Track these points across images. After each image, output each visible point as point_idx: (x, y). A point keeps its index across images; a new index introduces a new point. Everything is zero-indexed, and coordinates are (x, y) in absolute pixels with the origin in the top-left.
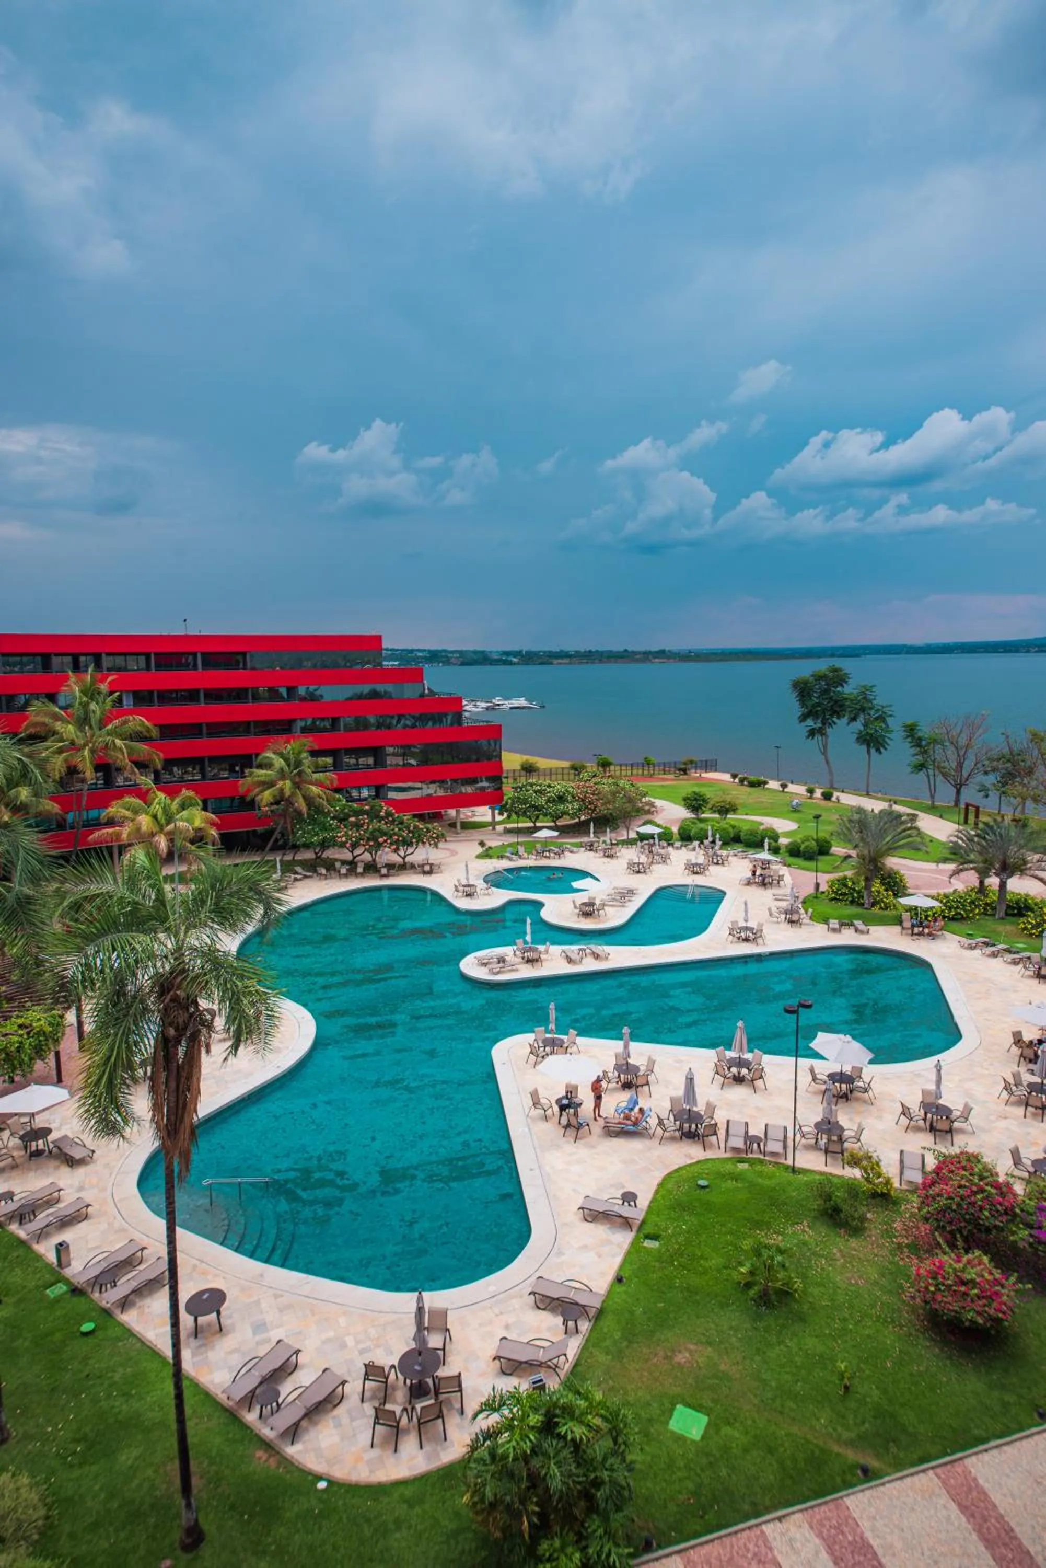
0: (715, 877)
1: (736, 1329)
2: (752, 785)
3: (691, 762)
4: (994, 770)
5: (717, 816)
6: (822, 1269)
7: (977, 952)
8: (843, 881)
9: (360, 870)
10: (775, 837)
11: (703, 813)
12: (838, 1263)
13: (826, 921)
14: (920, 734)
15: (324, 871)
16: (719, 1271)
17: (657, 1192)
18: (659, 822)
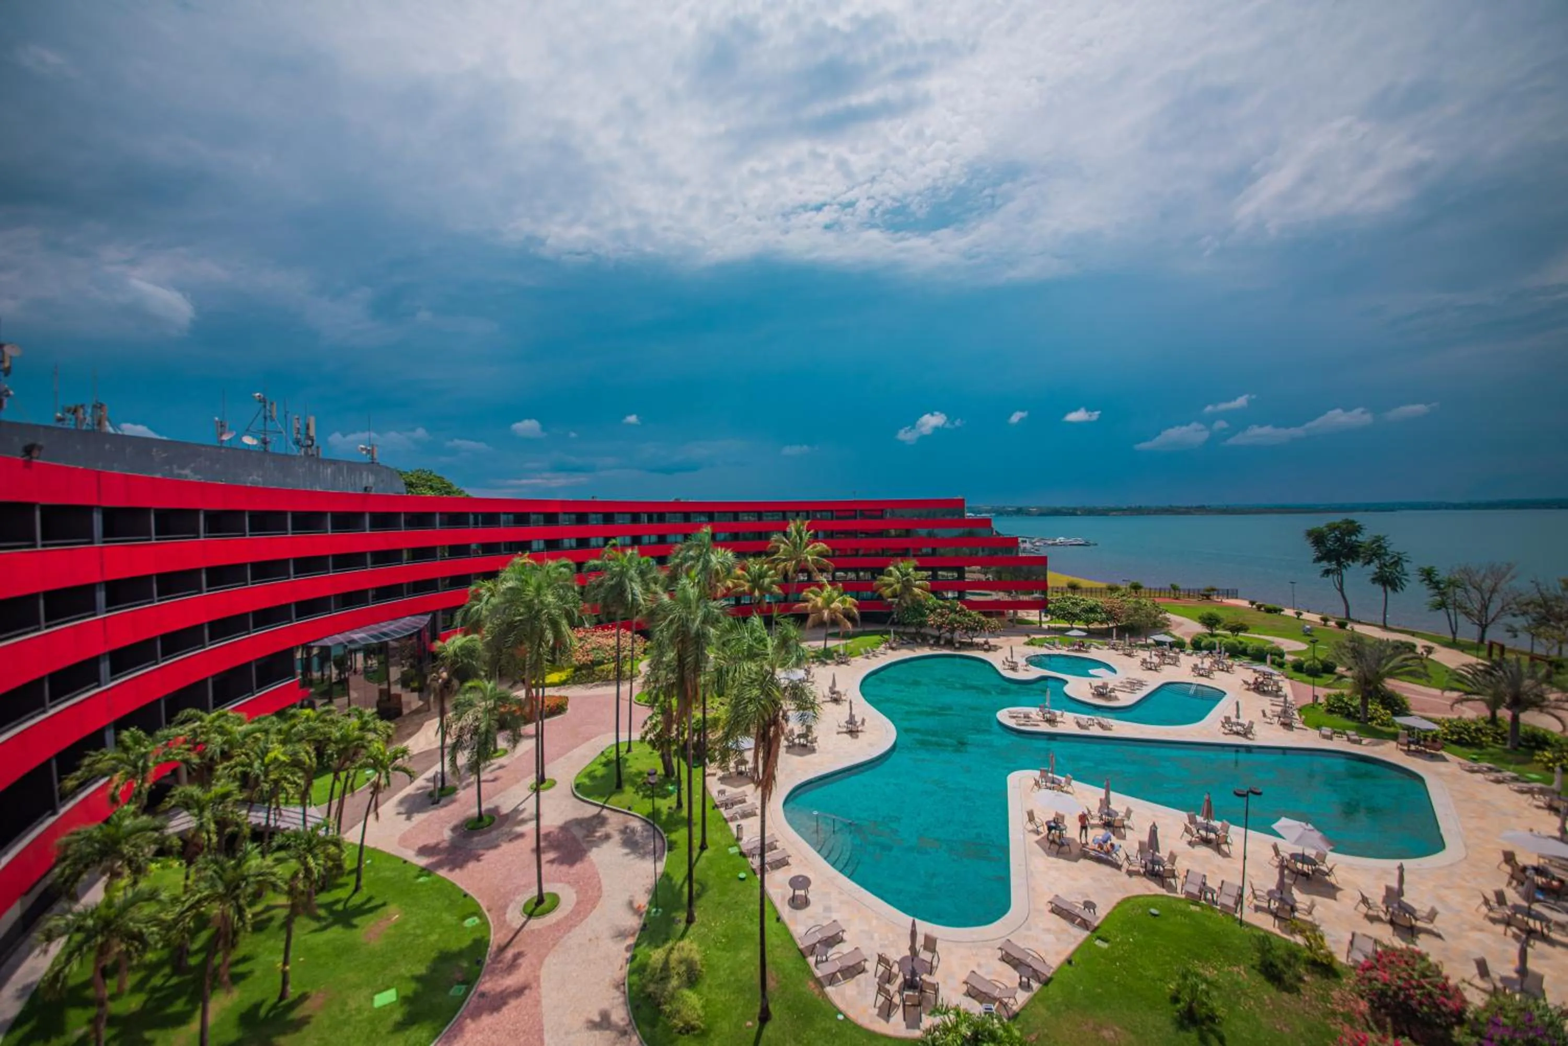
0: (1219, 680)
1: (1159, 1030)
2: (1269, 611)
3: (1213, 590)
4: (1524, 613)
5: (1229, 633)
6: (1250, 1008)
7: (1479, 777)
8: (1339, 698)
9: (942, 642)
10: (1281, 655)
11: (1217, 629)
12: (1267, 1008)
13: (1318, 727)
14: (1437, 578)
15: (919, 641)
16: (1153, 980)
17: (1115, 908)
18: (1174, 633)
